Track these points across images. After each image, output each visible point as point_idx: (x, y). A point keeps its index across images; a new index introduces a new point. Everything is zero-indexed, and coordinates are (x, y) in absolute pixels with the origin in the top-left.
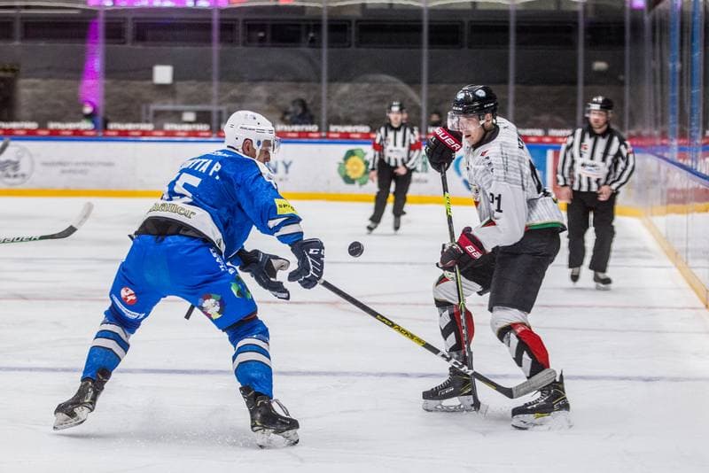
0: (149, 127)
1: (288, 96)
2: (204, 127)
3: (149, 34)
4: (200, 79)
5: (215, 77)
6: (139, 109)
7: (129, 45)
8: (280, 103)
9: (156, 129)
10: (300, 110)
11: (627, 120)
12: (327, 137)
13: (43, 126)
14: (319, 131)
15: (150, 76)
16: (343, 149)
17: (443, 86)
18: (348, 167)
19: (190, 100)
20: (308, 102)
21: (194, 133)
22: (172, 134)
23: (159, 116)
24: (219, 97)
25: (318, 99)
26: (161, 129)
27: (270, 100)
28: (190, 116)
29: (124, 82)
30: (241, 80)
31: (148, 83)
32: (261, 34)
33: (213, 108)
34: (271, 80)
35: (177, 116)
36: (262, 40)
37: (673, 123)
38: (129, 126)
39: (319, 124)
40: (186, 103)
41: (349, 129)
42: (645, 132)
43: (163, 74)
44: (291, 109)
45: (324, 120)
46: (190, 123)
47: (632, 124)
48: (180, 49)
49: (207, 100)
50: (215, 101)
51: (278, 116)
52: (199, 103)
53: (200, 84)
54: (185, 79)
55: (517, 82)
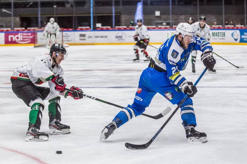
0: (154, 27)
2: (168, 26)
3: (154, 3)
4: (167, 14)
5: (171, 13)
6: (152, 22)
7: (149, 6)
9: (156, 27)
13: (128, 27)
15: (154, 14)
17: (228, 15)
19: (165, 20)
22: (160, 28)
23: (157, 24)
24: (172, 19)
26: (158, 27)
27: (185, 19)
28: (164, 24)
29: (148, 16)
30: (177, 14)
31: (154, 16)
32: (182, 3)
33: (171, 21)
34: (186, 14)
35: (161, 24)
36: (182, 4)
38: (150, 27)
40: (163, 21)
43: (158, 13)
46: (165, 25)
48: (162, 7)
49: (169, 20)
50: (171, 19)
52: (167, 20)
53: (167, 16)
54: (163, 14)
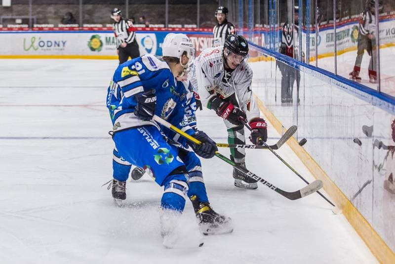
0: (1, 26)
1: (64, 11)
2: (26, 26)
4: (23, 4)
5: (30, 3)
8: (61, 14)
9: (4, 27)
10: (70, 18)
12: (82, 30)
14: (79, 27)
16: (91, 35)
17: (135, 6)
18: (92, 43)
19: (19, 14)
20: (73, 13)
21: (21, 29)
22: (11, 29)
23: (5, 21)
24: (33, 12)
25: (78, 12)
26: (6, 27)
27: (56, 13)
28: (19, 21)
30: (42, 4)
33: (30, 17)
34: (56, 4)
35: (13, 21)
37: (240, 19)
39: (78, 24)
40: (17, 15)
41: (92, 26)
44: (66, 17)
45: (81, 22)
46: (19, 24)
49: (27, 13)
50: (30, 14)
51: (60, 20)
52: (23, 15)
53: (24, 6)
54: (15, 4)
55: (169, 3)
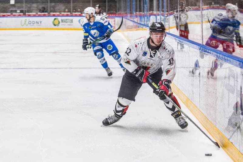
0: (9, 14)
1: (41, 6)
2: (22, 14)
4: (20, 3)
5: (24, 2)
6: (7, 10)
8: (39, 8)
10: (43, 9)
11: (117, 10)
12: (50, 15)
14: (48, 14)
16: (54, 18)
17: (76, 3)
18: (55, 22)
19: (19, 8)
20: (45, 7)
21: (20, 15)
22: (15, 15)
23: (12, 11)
25: (47, 7)
26: (12, 14)
27: (37, 7)
28: (18, 11)
29: (4, 4)
30: (30, 3)
31: (9, 4)
33: (24, 9)
34: (37, 3)
35: (16, 11)
37: (128, 10)
38: (5, 14)
39: (48, 12)
41: (55, 13)
42: (122, 13)
43: (12, 2)
44: (41, 9)
45: (49, 11)
46: (19, 13)
47: (119, 11)
49: (23, 8)
50: (24, 7)
51: (39, 11)
52: (20, 8)
54: (17, 3)
55: (93, 2)
